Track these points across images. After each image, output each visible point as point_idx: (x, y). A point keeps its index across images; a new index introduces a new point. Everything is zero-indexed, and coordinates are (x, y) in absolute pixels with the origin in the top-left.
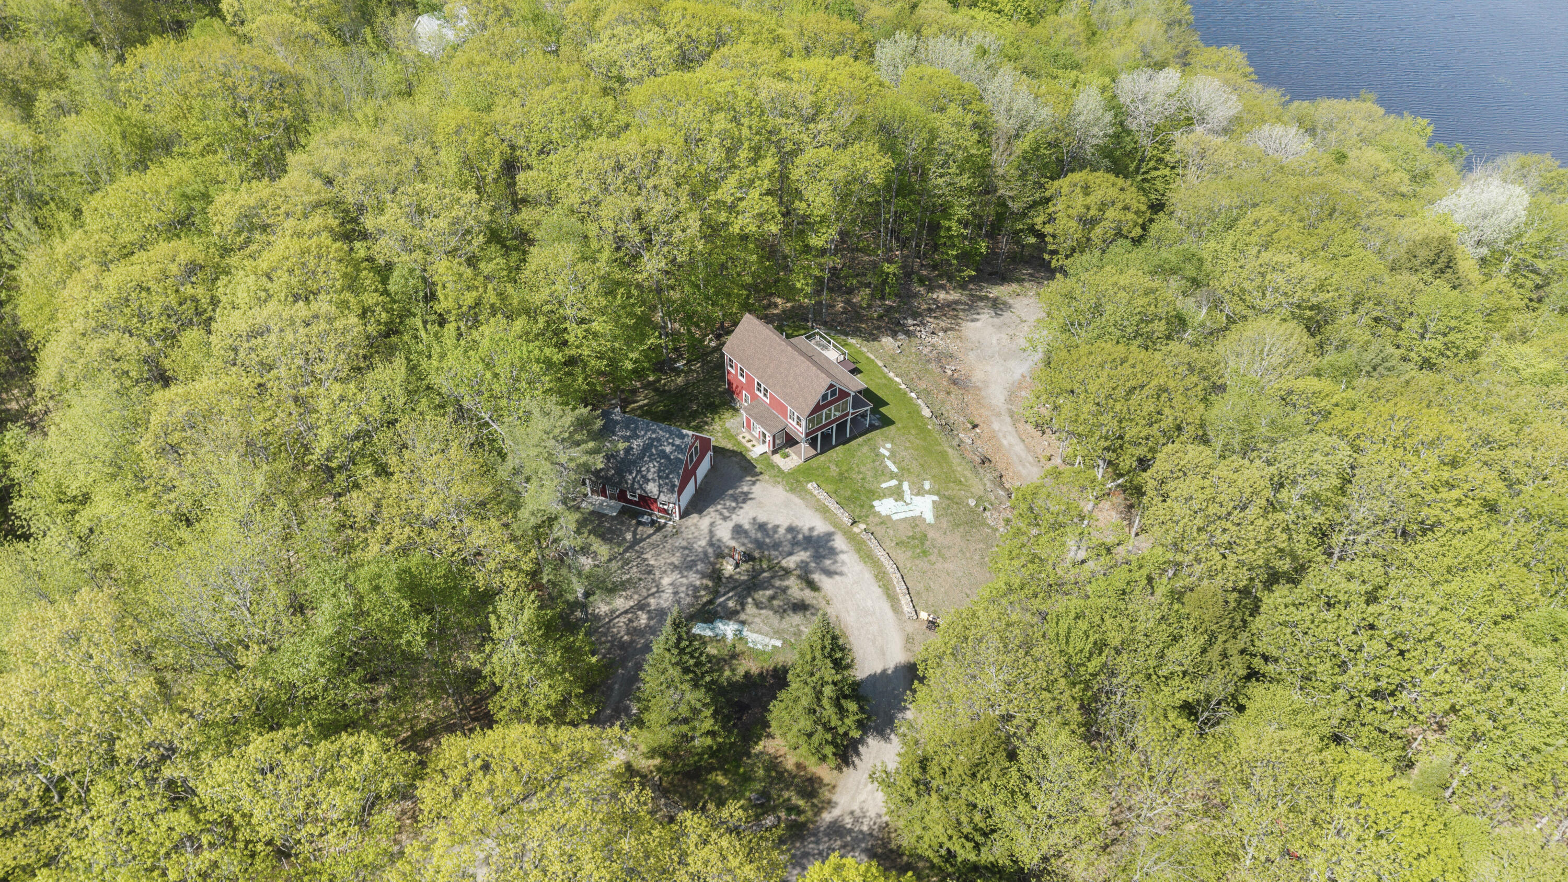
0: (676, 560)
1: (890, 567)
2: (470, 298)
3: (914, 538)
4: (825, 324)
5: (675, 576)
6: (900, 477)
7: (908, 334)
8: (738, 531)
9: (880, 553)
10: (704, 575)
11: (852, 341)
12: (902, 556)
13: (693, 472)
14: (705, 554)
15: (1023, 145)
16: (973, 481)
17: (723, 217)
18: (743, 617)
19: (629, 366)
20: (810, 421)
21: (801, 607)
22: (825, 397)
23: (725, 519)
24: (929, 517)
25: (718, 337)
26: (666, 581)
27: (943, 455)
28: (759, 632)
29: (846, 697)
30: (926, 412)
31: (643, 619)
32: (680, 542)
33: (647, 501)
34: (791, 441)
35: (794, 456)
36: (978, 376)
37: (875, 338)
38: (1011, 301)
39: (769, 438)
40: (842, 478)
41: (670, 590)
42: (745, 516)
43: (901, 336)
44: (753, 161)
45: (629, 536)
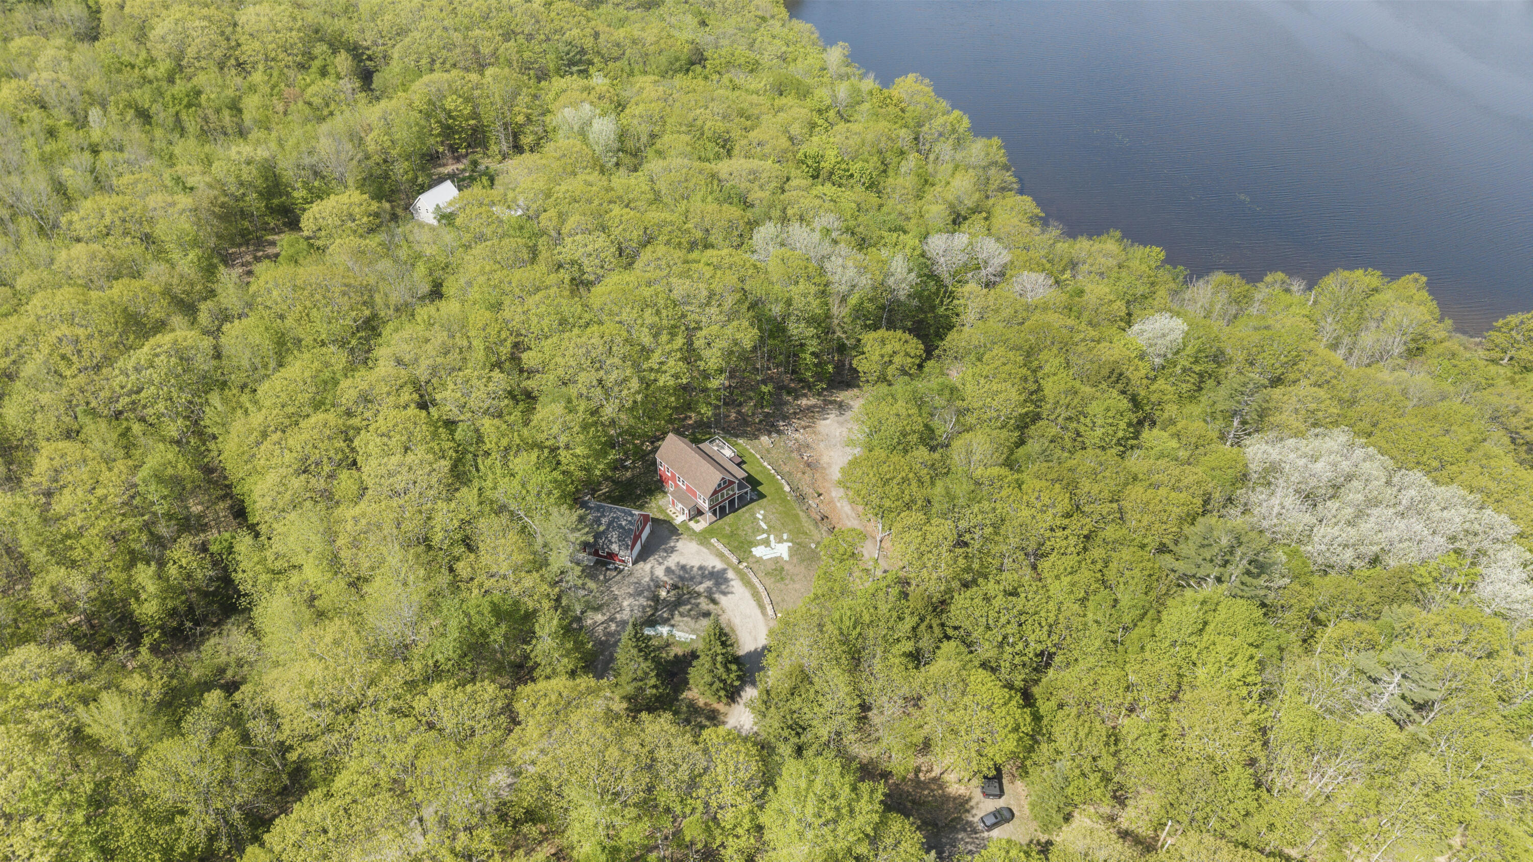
0: (631, 590)
1: (761, 588)
2: (504, 442)
3: (776, 570)
4: (723, 429)
5: (631, 600)
6: (768, 532)
7: (779, 432)
8: (668, 571)
9: (755, 581)
10: (648, 599)
11: (741, 441)
12: (768, 582)
13: (639, 536)
14: (649, 586)
15: (853, 300)
16: (815, 532)
17: (653, 376)
18: (673, 622)
19: (598, 473)
20: (711, 500)
21: (707, 614)
22: (719, 485)
23: (660, 564)
24: (786, 557)
25: (652, 443)
26: (625, 603)
27: (796, 516)
28: (683, 631)
29: (730, 662)
30: (787, 488)
31: (613, 627)
32: (633, 580)
33: (612, 556)
34: (700, 513)
35: (702, 522)
36: (825, 460)
37: (757, 438)
38: (852, 403)
39: (686, 511)
40: (732, 535)
41: (628, 609)
42: (672, 561)
43: (774, 435)
44: (670, 342)
45: (602, 577)
